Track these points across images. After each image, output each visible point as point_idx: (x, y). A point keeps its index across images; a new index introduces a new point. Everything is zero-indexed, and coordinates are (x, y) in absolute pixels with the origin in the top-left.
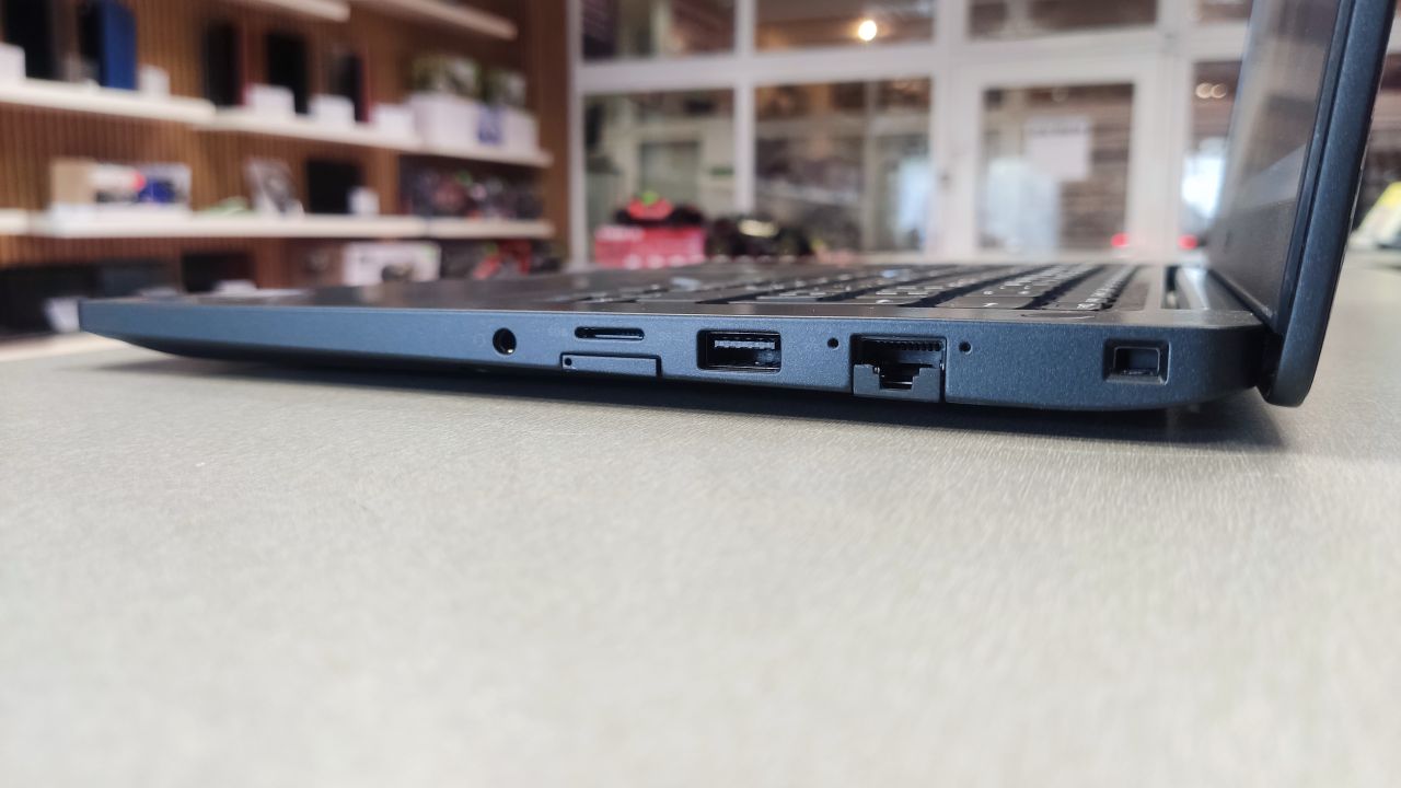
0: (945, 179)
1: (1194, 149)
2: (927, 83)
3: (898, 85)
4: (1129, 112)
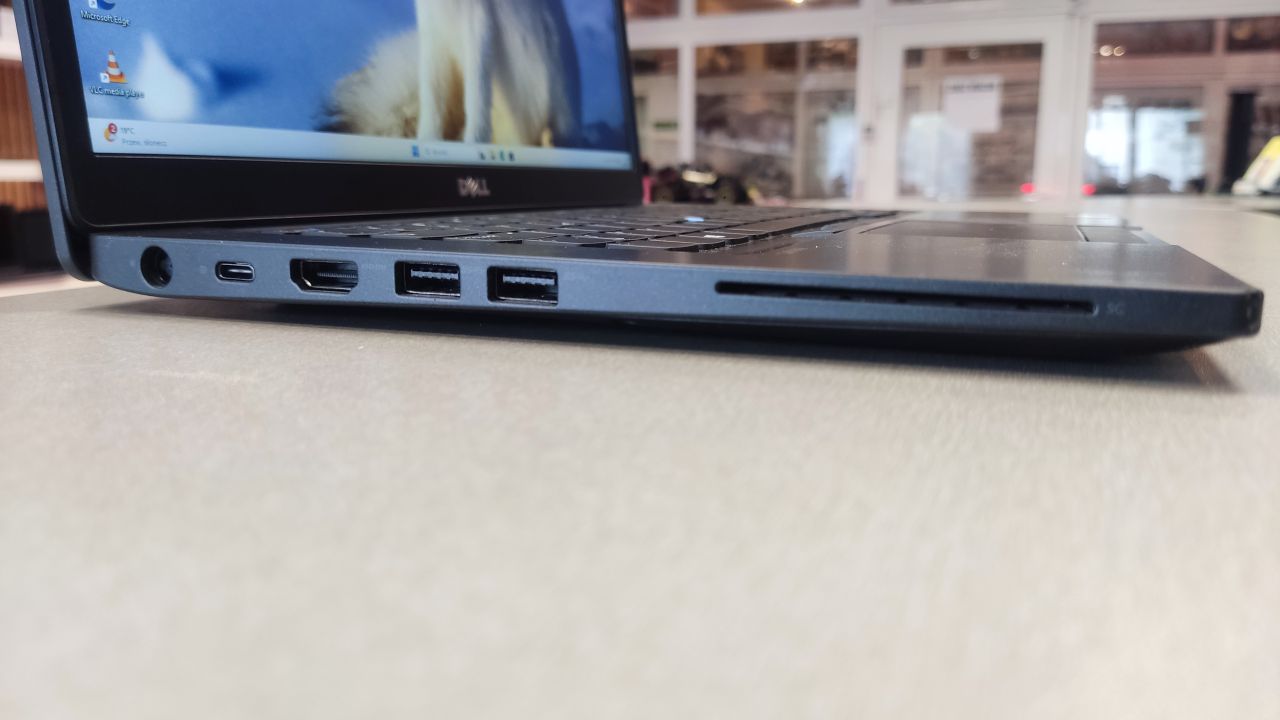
1: (1097, 104)
2: (854, 43)
3: (827, 45)
4: (1038, 70)
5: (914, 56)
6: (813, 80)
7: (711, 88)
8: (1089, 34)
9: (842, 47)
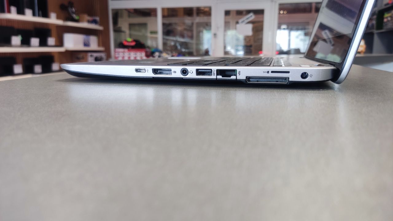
0: (215, 35)
1: (279, 28)
2: (210, 8)
3: (202, 9)
4: (263, 18)
5: (227, 13)
6: (198, 19)
7: (167, 21)
8: (277, 7)
9: (207, 9)
